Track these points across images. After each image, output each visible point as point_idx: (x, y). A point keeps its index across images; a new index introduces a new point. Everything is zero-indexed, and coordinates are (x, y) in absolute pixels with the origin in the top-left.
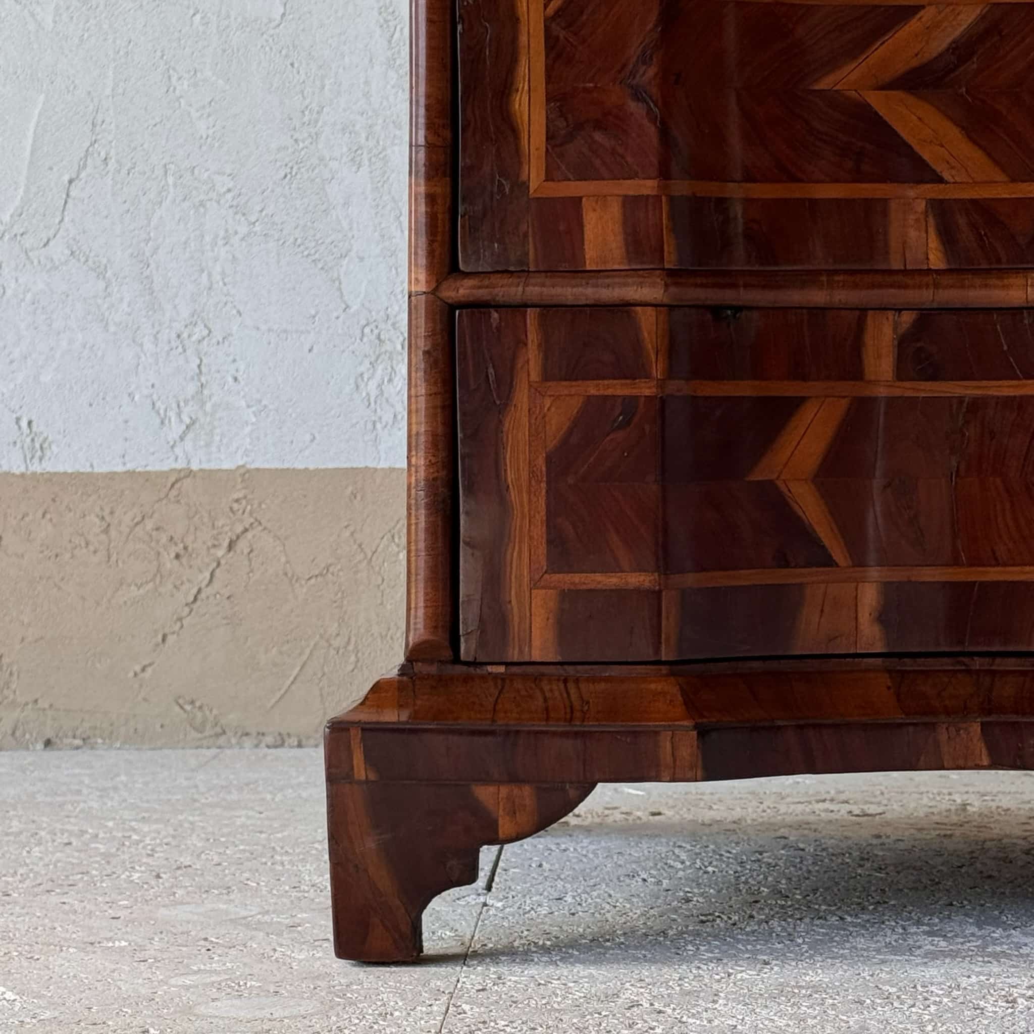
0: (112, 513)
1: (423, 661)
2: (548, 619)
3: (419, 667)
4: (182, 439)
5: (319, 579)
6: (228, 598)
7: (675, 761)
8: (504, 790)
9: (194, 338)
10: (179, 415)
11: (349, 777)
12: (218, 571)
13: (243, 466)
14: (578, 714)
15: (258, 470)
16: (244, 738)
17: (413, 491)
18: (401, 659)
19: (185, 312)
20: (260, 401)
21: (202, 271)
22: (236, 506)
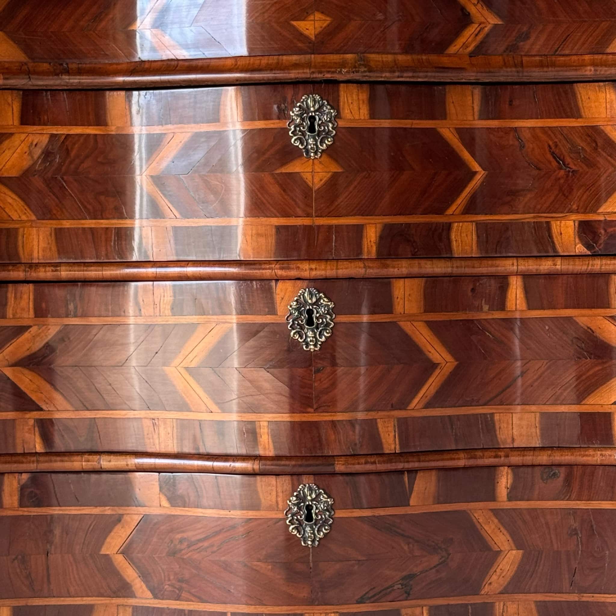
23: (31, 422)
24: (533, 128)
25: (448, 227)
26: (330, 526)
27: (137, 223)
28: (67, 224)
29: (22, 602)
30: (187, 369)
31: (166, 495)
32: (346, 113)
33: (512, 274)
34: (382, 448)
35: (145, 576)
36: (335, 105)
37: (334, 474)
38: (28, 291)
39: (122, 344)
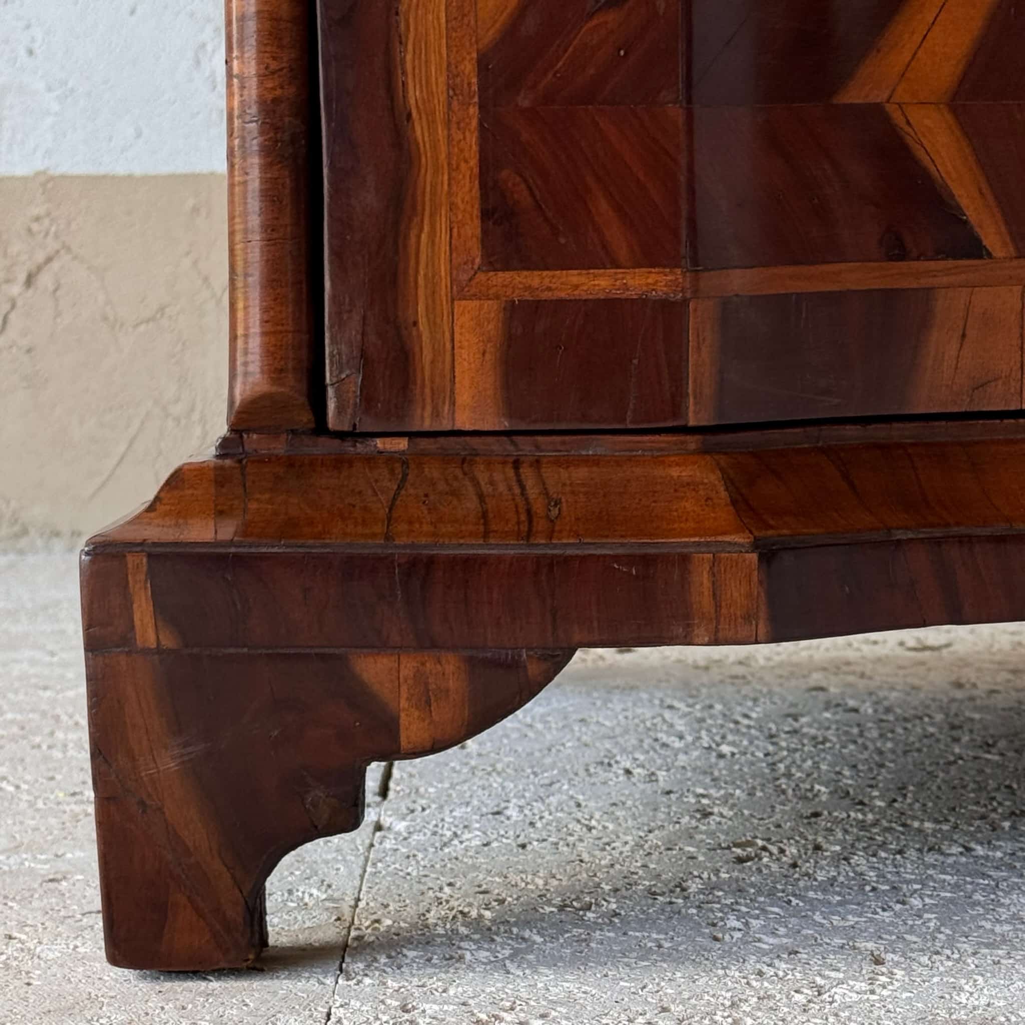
1: (258, 430)
2: (484, 354)
3: (253, 440)
5: (151, 325)
6: (29, 351)
7: (718, 607)
8: (408, 666)
11: (126, 640)
12: (13, 316)
13: (44, 172)
14: (541, 525)
15: (63, 177)
16: (55, 541)
17: (237, 122)
18: (221, 428)
20: (66, 83)
22: (35, 227)
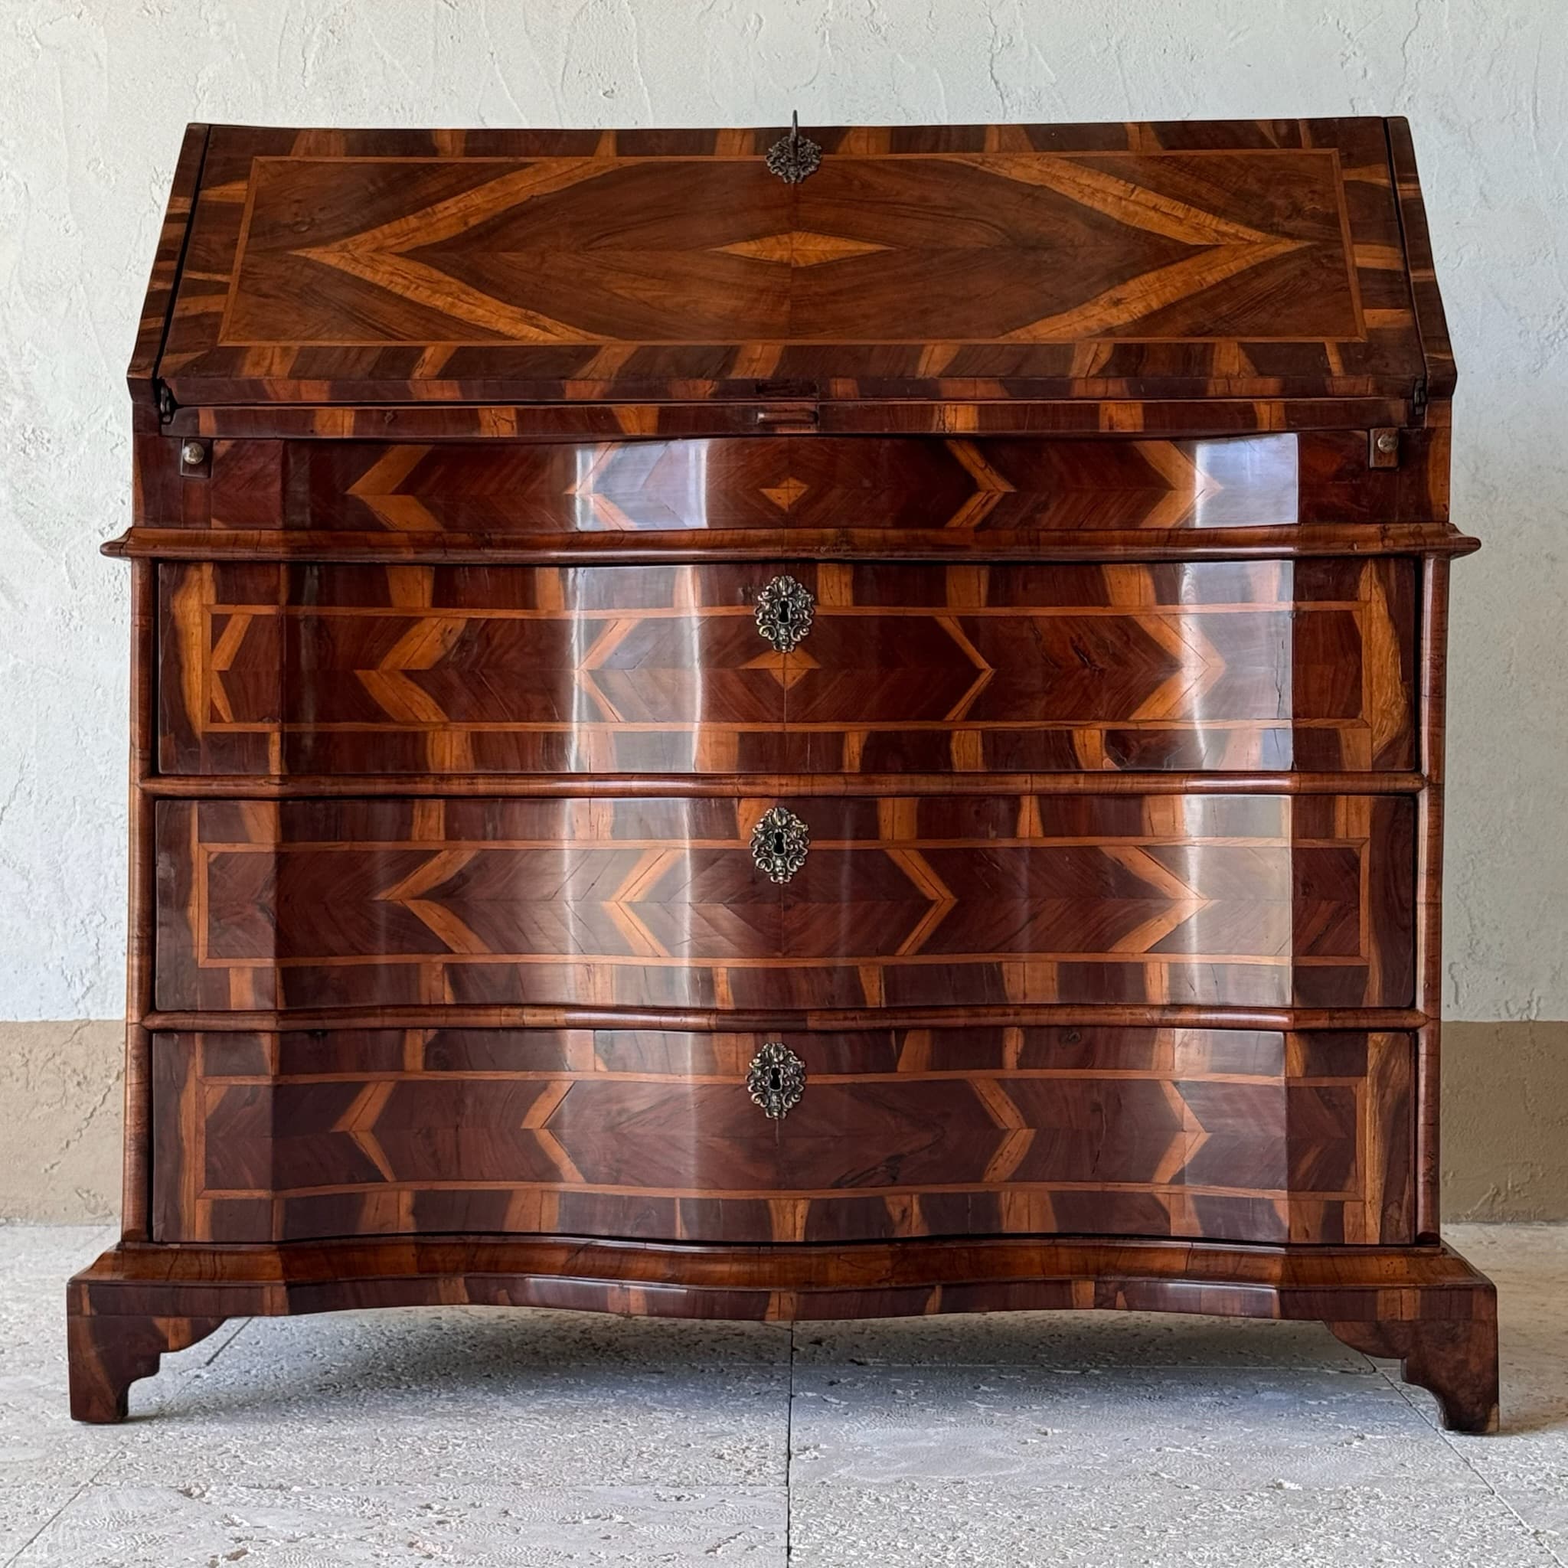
0: (30, 1052)
1: (130, 1240)
2: (205, 1217)
3: (128, 1244)
4: (83, 997)
7: (272, 1304)
8: (172, 1321)
9: (94, 924)
10: (81, 979)
11: (80, 1312)
17: (127, 1143)
19: (87, 905)
21: (100, 875)
23: (440, 968)
24: (1052, 618)
25: (948, 736)
26: (801, 1094)
27: (575, 726)
28: (487, 727)
29: (425, 1186)
30: (630, 904)
31: (603, 1058)
32: (825, 598)
33: (1025, 793)
34: (865, 1002)
35: (575, 1155)
36: (812, 590)
37: (805, 1032)
38: (438, 808)
39: (554, 874)
